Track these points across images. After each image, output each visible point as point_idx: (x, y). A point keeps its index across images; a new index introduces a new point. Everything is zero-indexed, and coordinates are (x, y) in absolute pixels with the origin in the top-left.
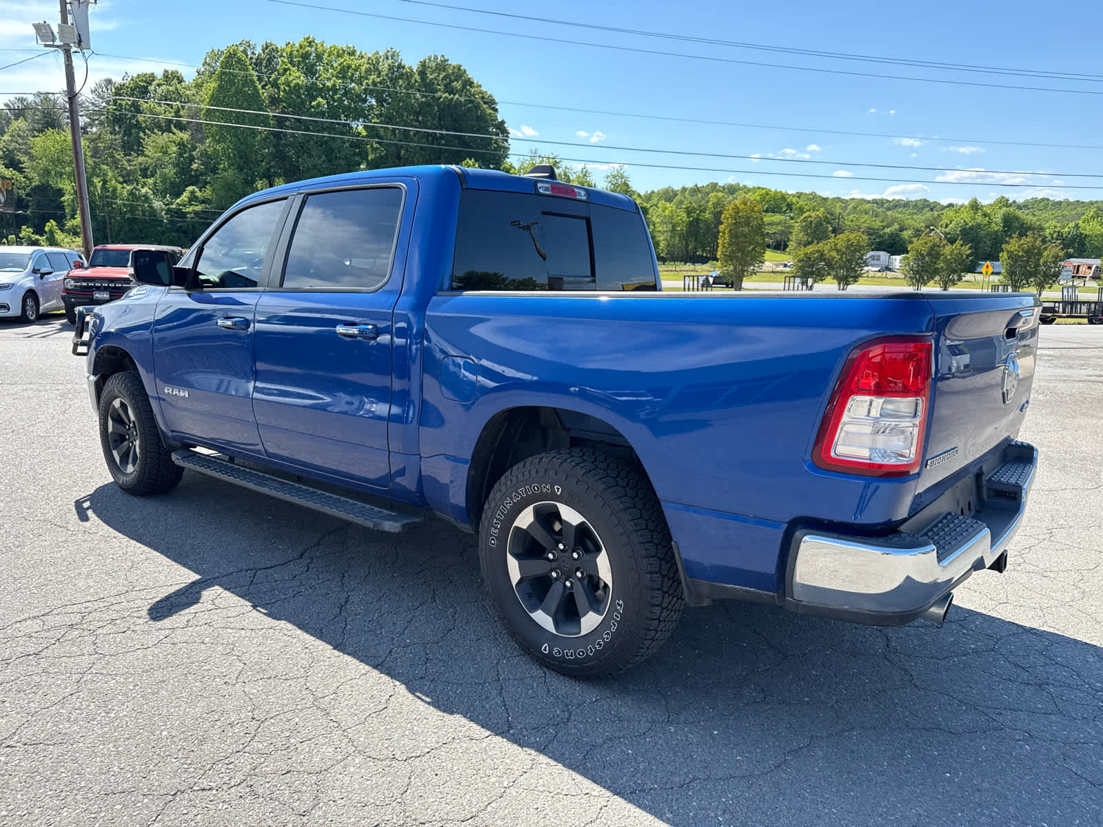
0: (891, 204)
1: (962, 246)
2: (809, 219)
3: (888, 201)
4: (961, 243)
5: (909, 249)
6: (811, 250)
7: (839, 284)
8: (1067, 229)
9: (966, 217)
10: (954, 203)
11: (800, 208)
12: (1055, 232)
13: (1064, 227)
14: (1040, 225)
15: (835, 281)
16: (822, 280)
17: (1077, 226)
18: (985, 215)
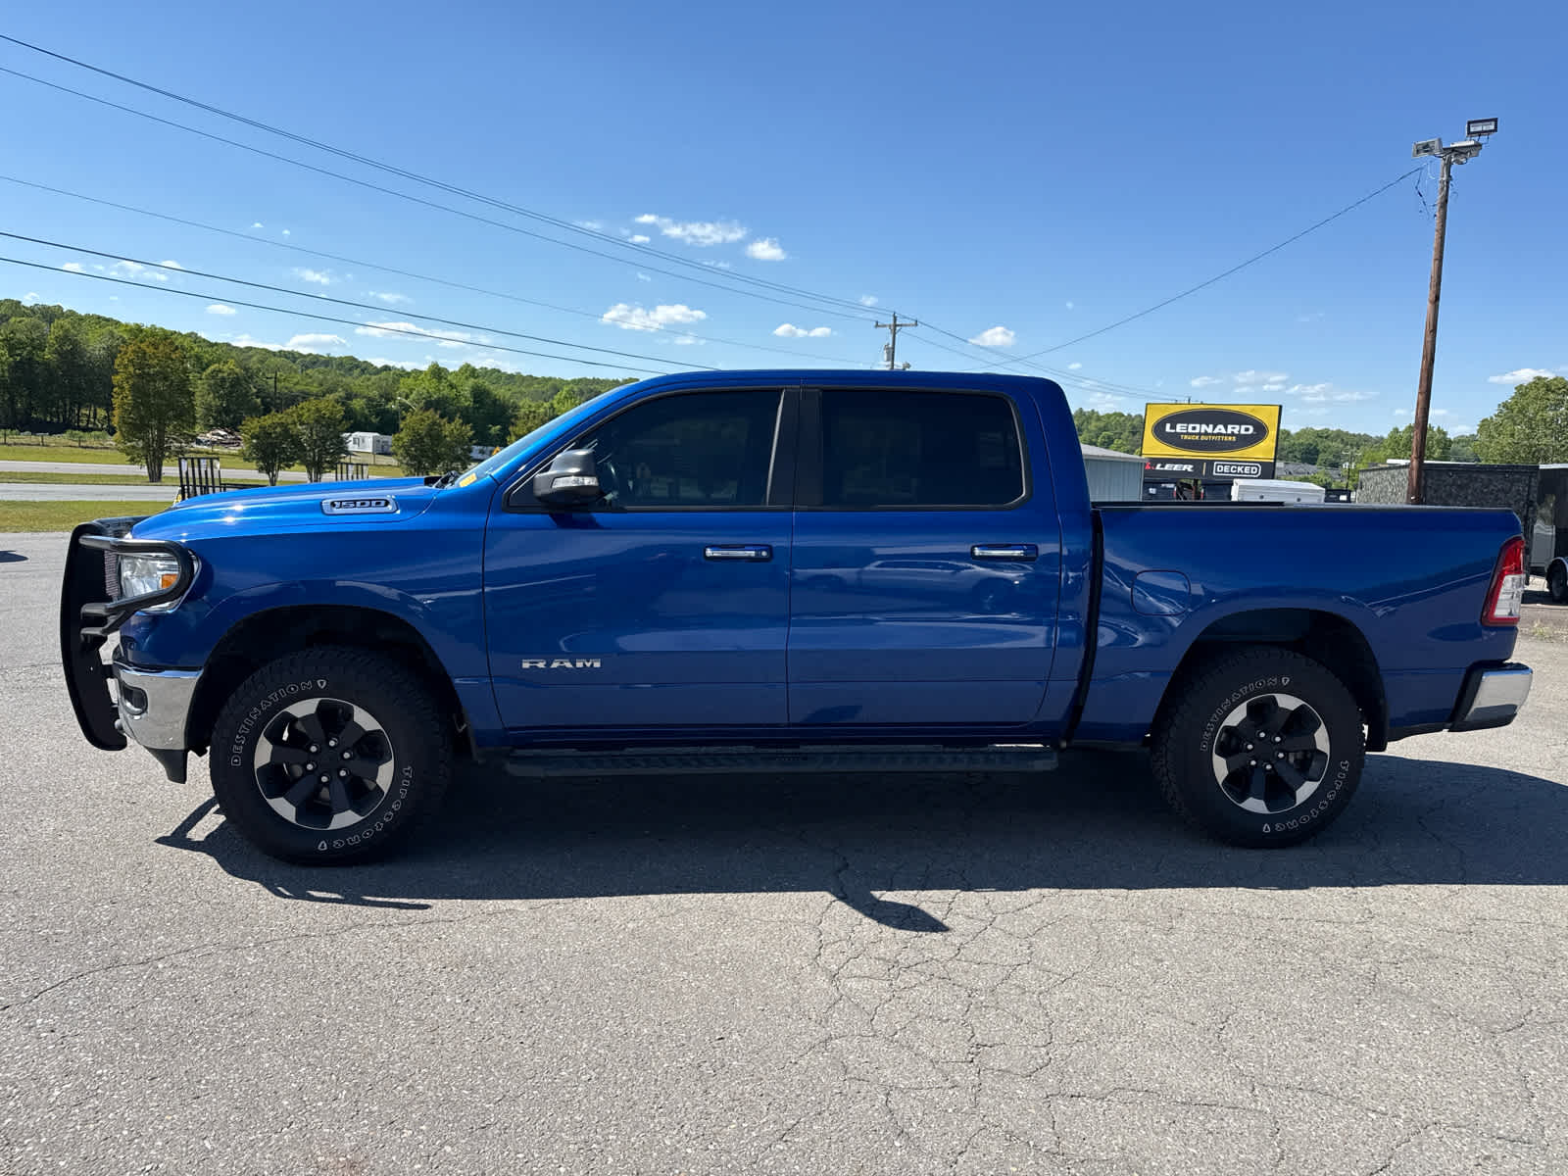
0: (308, 359)
1: (462, 425)
2: (220, 375)
3: (301, 355)
4: (461, 421)
5: (401, 426)
6: (270, 422)
7: (309, 473)
8: (542, 410)
9: (428, 387)
10: (391, 365)
11: (196, 356)
12: (530, 412)
13: (539, 407)
14: (513, 403)
15: (304, 468)
16: (289, 466)
17: (552, 406)
18: (452, 386)
